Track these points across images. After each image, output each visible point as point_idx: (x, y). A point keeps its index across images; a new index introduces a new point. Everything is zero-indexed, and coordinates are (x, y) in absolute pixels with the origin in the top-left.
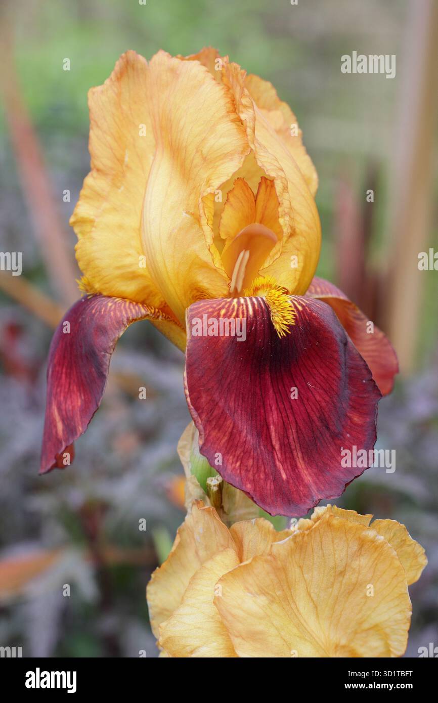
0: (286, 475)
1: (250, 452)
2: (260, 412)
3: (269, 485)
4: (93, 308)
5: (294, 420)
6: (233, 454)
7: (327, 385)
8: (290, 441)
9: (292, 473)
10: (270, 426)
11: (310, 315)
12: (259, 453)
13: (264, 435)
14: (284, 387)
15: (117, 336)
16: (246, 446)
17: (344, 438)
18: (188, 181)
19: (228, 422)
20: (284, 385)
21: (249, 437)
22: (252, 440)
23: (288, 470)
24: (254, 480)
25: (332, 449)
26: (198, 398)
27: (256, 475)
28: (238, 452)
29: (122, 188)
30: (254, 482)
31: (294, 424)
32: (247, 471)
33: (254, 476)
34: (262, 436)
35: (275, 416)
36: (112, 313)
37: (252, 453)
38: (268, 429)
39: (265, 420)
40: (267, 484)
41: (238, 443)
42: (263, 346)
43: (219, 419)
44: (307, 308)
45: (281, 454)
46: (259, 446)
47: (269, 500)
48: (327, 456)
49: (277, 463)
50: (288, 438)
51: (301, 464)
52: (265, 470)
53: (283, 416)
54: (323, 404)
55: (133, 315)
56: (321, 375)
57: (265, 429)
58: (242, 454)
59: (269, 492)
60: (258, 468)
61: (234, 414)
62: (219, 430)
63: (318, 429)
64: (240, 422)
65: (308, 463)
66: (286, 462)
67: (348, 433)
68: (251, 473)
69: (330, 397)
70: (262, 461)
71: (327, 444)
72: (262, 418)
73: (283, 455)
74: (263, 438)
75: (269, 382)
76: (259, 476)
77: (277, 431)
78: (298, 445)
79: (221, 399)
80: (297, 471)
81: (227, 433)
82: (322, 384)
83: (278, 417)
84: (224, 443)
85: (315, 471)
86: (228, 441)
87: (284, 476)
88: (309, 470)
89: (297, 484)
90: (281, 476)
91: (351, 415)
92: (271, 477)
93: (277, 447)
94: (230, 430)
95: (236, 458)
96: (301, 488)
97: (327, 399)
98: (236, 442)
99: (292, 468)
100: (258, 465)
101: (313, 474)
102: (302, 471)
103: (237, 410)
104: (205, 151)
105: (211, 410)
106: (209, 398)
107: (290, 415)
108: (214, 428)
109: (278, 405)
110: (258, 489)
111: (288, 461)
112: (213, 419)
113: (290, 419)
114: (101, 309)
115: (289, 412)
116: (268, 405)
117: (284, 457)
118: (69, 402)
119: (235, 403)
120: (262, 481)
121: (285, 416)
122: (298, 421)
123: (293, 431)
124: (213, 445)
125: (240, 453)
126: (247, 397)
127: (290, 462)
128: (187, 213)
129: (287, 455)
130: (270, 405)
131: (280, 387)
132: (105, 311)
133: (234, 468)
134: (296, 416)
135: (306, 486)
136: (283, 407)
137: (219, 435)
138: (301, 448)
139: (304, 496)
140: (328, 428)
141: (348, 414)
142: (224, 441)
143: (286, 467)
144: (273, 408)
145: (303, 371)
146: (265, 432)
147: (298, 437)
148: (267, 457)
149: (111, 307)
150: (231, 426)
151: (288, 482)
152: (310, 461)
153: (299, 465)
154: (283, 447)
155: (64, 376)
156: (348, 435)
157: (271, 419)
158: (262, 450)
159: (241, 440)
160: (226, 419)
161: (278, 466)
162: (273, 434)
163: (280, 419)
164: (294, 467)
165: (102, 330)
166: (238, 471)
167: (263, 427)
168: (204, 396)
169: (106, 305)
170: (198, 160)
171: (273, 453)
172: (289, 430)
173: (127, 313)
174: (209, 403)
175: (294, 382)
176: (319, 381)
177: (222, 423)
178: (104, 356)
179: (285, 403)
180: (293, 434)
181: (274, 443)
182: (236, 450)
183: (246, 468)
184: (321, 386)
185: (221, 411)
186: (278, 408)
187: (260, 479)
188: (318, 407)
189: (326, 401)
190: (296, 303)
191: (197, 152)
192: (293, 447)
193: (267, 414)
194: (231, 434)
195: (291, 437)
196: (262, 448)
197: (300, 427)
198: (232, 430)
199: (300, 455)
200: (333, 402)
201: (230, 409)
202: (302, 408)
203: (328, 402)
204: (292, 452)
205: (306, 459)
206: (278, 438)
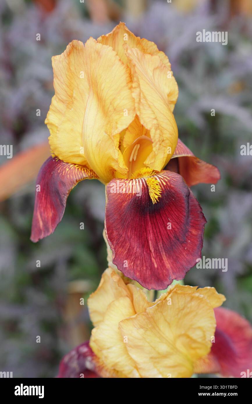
0: (157, 265)
1: (138, 257)
2: (144, 234)
3: (148, 272)
4: (58, 169)
5: (161, 238)
6: (130, 259)
7: (179, 220)
8: (159, 248)
9: (160, 264)
10: (149, 241)
11: (170, 187)
12: (143, 256)
13: (146, 246)
14: (157, 221)
15: (71, 188)
16: (137, 255)
17: (187, 243)
18: (106, 117)
19: (127, 244)
20: (156, 219)
21: (138, 249)
22: (139, 251)
23: (158, 262)
24: (140, 270)
25: (181, 249)
26: (112, 233)
27: (142, 268)
28: (132, 258)
29: (72, 109)
30: (140, 272)
31: (161, 240)
32: (137, 266)
33: (140, 269)
34: (145, 246)
35: (152, 236)
36: (68, 176)
37: (139, 258)
38: (148, 242)
39: (147, 238)
40: (147, 272)
41: (132, 254)
42: (145, 205)
43: (123, 242)
44: (168, 183)
45: (155, 254)
46: (143, 252)
47: (148, 280)
48: (178, 253)
49: (153, 259)
50: (158, 247)
51: (165, 258)
52: (146, 265)
53: (156, 236)
54: (176, 230)
55: (79, 178)
56: (175, 215)
57: (146, 243)
58: (134, 259)
59: (148, 276)
60: (142, 264)
61: (130, 239)
62: (123, 248)
63: (173, 241)
64: (133, 243)
65: (168, 257)
66: (157, 258)
67: (189, 240)
68: (139, 267)
69: (180, 226)
70: (145, 260)
71: (178, 247)
72: (145, 237)
73: (156, 254)
74: (146, 247)
75: (148, 218)
76: (143, 269)
77: (153, 243)
78: (163, 250)
79: (123, 232)
80: (162, 262)
81: (127, 249)
82: (176, 219)
83: (153, 237)
84: (125, 254)
85: (172, 261)
86: (127, 253)
87: (156, 266)
88: (169, 261)
89: (162, 269)
90: (154, 266)
91: (191, 230)
92: (149, 268)
93: (153, 251)
94: (128, 248)
95: (131, 260)
96: (164, 271)
97: (179, 227)
98: (131, 253)
99: (160, 261)
100: (142, 263)
101: (171, 263)
102: (165, 261)
103: (132, 236)
104: (115, 105)
105: (118, 239)
106: (117, 233)
107: (159, 236)
108: (120, 247)
109: (153, 230)
110: (142, 275)
111: (158, 257)
112: (120, 243)
113: (159, 238)
114: (63, 171)
115: (159, 234)
116: (148, 230)
117: (156, 255)
118: (46, 213)
119: (131, 233)
120: (144, 271)
121: (157, 236)
122: (163, 239)
123: (161, 243)
124: (119, 256)
125: (133, 258)
126: (137, 228)
127: (159, 258)
128: (106, 133)
129: (158, 254)
130: (149, 230)
131: (154, 220)
132: (65, 173)
133: (130, 266)
134: (162, 236)
135: (167, 270)
136: (155, 231)
137: (122, 250)
138: (165, 251)
139: (166, 275)
140: (178, 240)
141: (190, 230)
142: (125, 253)
143: (157, 260)
144: (151, 232)
145: (166, 212)
146: (146, 244)
147: (163, 246)
148: (147, 257)
149: (68, 171)
150: (129, 245)
151: (158, 268)
152: (169, 256)
153: (164, 258)
154: (156, 251)
155: (43, 198)
156: (189, 241)
157: (149, 237)
158: (145, 254)
159: (134, 252)
160: (126, 243)
161: (153, 261)
162: (151, 245)
163: (154, 237)
164: (161, 260)
165: (63, 183)
166: (133, 267)
167: (145, 241)
168: (115, 232)
169: (65, 169)
170: (111, 108)
171: (150, 254)
172: (159, 243)
173: (76, 177)
174: (117, 235)
175: (162, 218)
176: (174, 218)
177: (124, 245)
178: (64, 197)
179: (157, 229)
180: (160, 245)
181: (151, 249)
182: (131, 257)
183: (136, 265)
184: (175, 220)
185: (123, 239)
186: (153, 232)
187: (144, 270)
188: (174, 231)
189: (178, 228)
190: (162, 181)
191: (111, 104)
192: (161, 251)
193: (147, 235)
194: (129, 249)
195: (160, 246)
196: (145, 253)
197: (164, 241)
198: (129, 248)
199: (164, 253)
200: (181, 228)
201: (128, 237)
202: (165, 232)
203: (179, 229)
204: (160, 253)
205: (167, 255)
206: (153, 247)
